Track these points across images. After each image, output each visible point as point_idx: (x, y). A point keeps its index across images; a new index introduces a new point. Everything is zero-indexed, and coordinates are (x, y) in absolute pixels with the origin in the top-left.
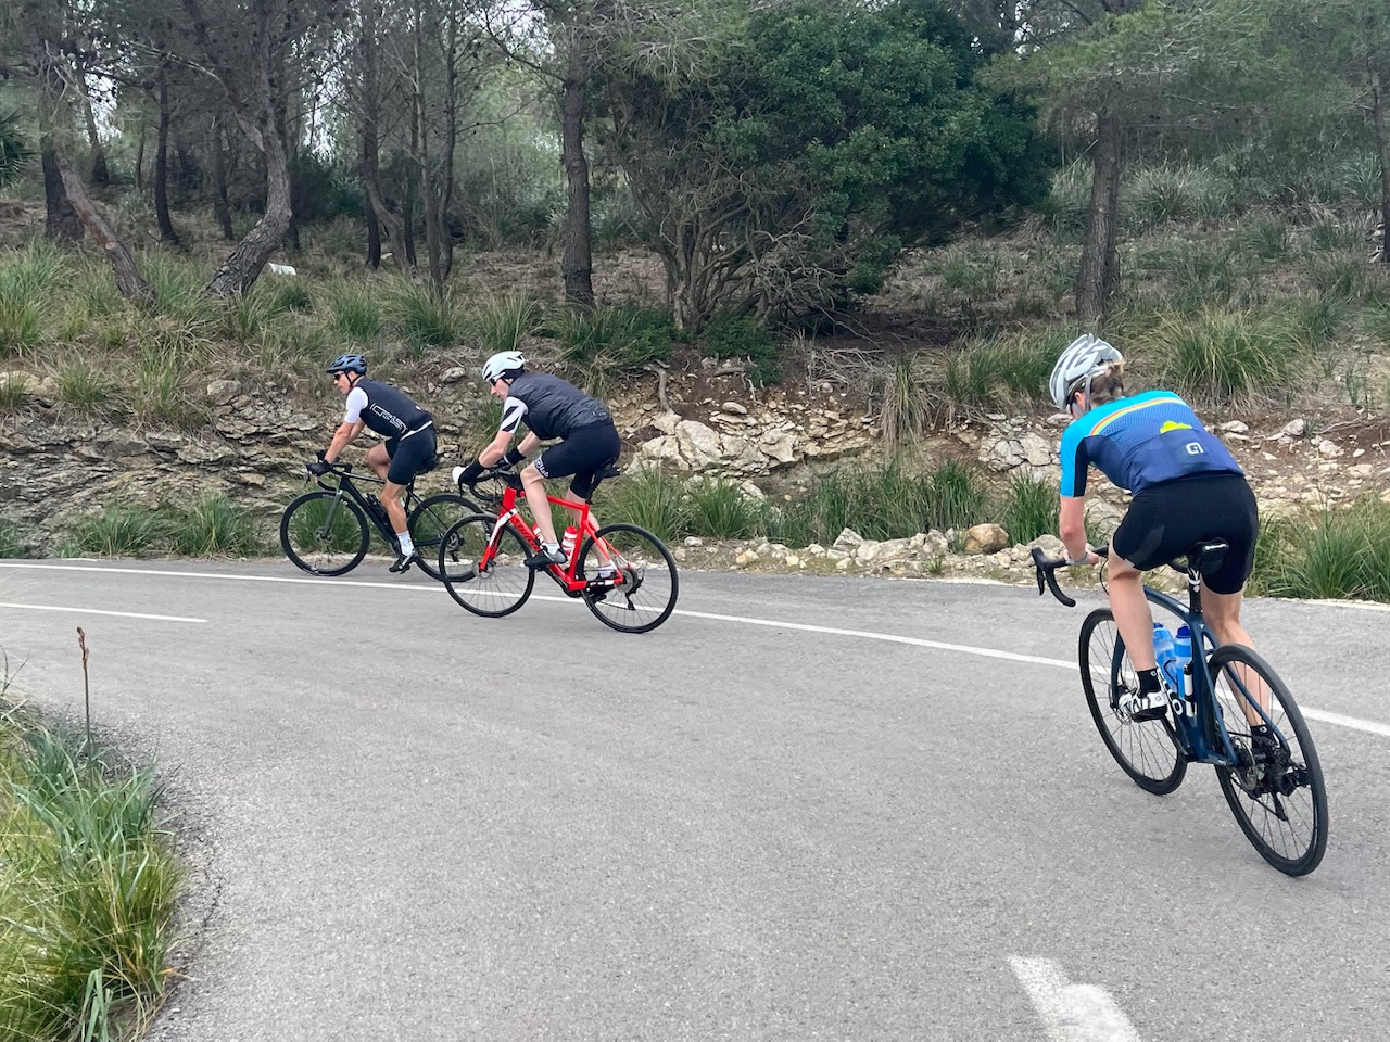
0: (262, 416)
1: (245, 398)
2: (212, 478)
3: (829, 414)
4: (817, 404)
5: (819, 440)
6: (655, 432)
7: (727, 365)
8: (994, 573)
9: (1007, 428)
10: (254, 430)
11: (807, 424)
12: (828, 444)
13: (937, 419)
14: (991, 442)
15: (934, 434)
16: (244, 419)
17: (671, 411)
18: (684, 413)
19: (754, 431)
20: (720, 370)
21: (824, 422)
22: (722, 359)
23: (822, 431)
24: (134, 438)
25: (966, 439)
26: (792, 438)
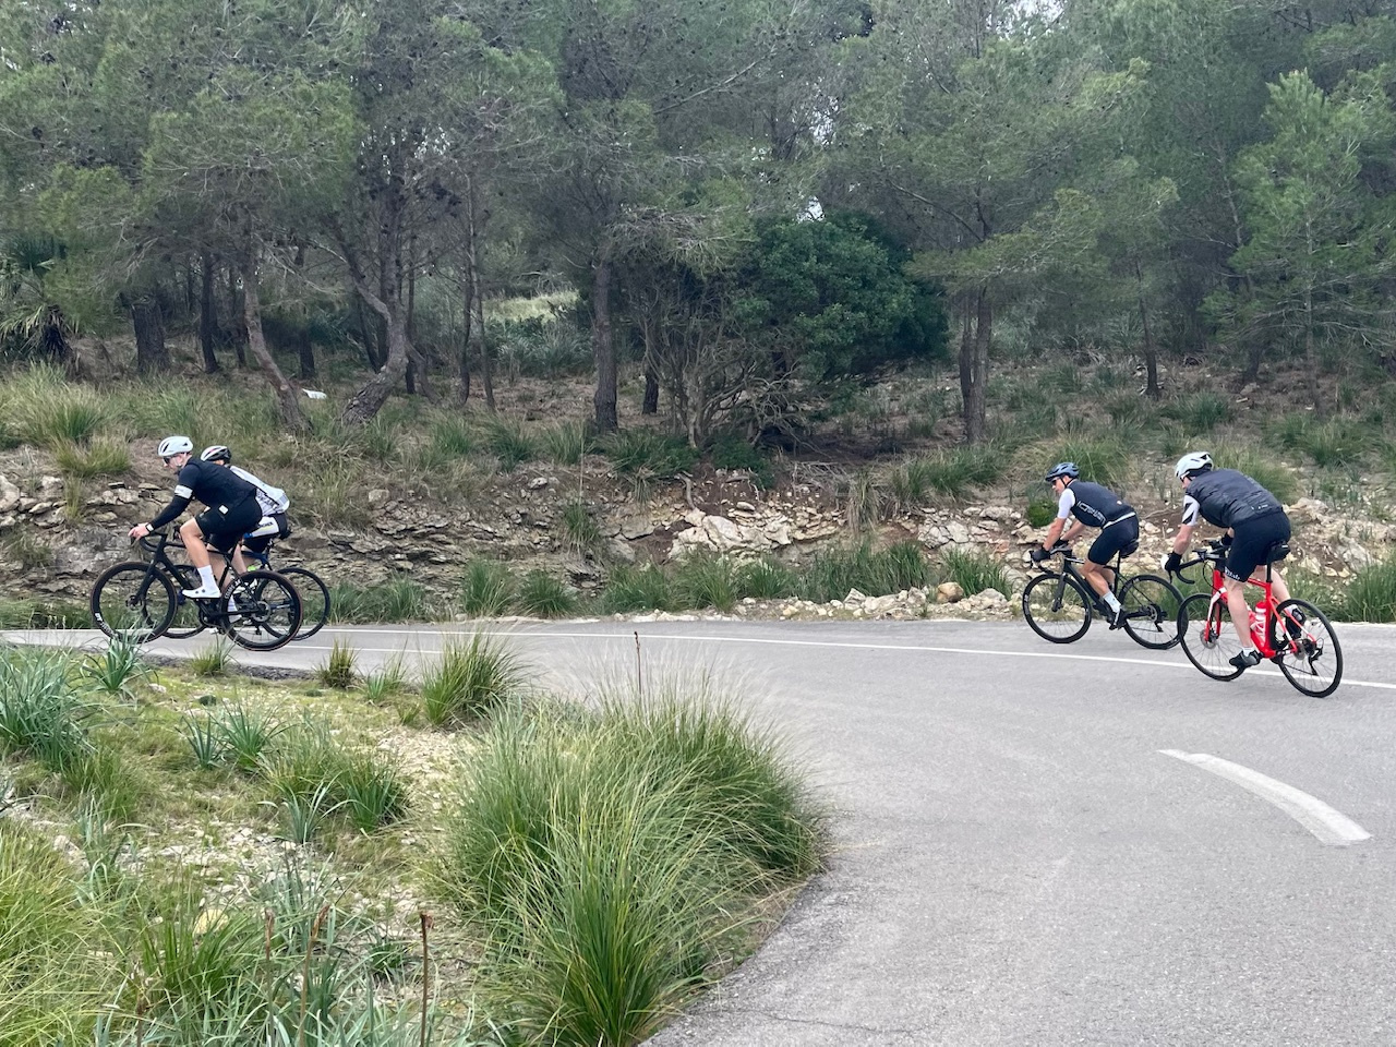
0: (406, 517)
1: (394, 504)
2: (376, 565)
3: (809, 510)
4: (800, 503)
5: (803, 529)
6: (689, 525)
7: (735, 474)
8: (963, 615)
9: (937, 518)
10: (403, 527)
11: (795, 517)
12: (809, 531)
13: (887, 511)
14: (926, 528)
15: (884, 523)
16: (395, 519)
17: (697, 510)
18: (708, 511)
19: (760, 523)
20: (730, 479)
21: (807, 515)
22: (730, 470)
23: (805, 522)
24: (319, 535)
25: (908, 527)
26: (786, 528)
